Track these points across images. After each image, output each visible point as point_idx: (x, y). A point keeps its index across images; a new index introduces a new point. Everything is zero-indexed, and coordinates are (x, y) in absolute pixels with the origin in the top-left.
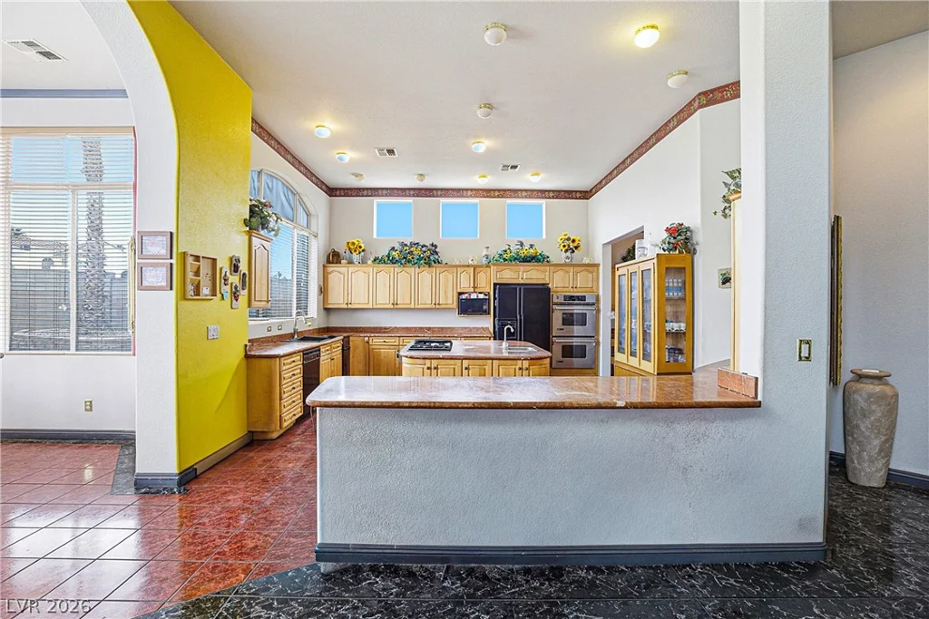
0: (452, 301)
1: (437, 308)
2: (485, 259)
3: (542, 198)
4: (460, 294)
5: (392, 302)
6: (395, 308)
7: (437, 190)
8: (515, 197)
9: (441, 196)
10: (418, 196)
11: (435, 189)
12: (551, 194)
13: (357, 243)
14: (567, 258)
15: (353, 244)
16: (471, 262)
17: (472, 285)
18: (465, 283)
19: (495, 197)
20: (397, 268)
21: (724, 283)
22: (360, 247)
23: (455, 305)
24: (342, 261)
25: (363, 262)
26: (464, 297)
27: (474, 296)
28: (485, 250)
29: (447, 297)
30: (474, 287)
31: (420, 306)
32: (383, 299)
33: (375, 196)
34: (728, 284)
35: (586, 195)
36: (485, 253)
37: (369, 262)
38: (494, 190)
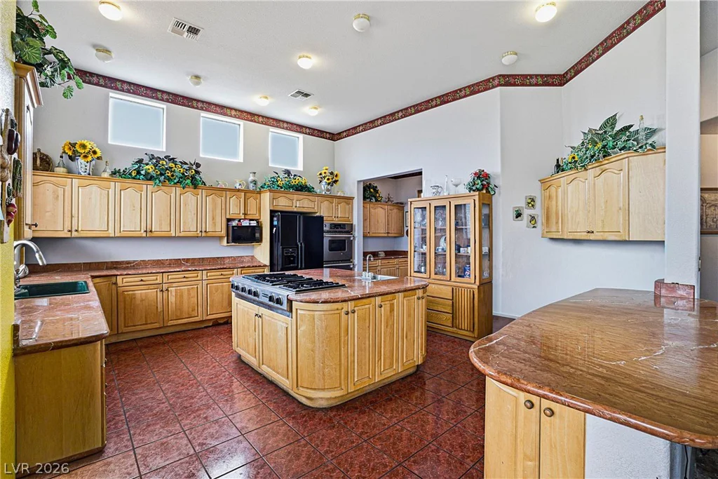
0: (220, 229)
1: (203, 237)
2: (252, 185)
3: (300, 132)
4: (229, 220)
5: (143, 228)
6: (150, 236)
7: (198, 101)
8: (277, 127)
9: (202, 109)
10: (172, 102)
11: (195, 100)
12: (308, 131)
13: (89, 146)
14: (328, 190)
15: (84, 146)
16: (238, 187)
17: (242, 211)
18: (235, 208)
19: (258, 123)
20: (151, 187)
21: (517, 217)
22: (95, 152)
23: (224, 233)
24: (57, 169)
25: (94, 173)
26: (234, 223)
27: (245, 223)
28: (251, 175)
29: (214, 224)
30: (245, 214)
31: (182, 234)
32: (131, 224)
33: (111, 88)
34: (519, 218)
35: (334, 137)
36: (251, 178)
37: (106, 175)
38: (259, 116)
